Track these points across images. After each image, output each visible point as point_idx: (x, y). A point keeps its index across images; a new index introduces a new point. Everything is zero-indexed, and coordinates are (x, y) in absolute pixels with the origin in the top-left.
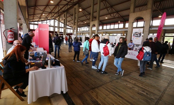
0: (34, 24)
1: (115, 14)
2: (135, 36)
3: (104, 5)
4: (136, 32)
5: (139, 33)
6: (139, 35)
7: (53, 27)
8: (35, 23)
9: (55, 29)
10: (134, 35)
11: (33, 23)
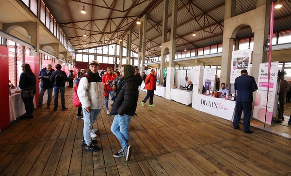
0: (83, 53)
1: (213, 28)
2: (236, 66)
3: (189, 11)
4: (238, 59)
5: (244, 59)
6: (243, 63)
7: (114, 57)
8: (85, 51)
9: (116, 61)
10: (234, 65)
11: (81, 51)
